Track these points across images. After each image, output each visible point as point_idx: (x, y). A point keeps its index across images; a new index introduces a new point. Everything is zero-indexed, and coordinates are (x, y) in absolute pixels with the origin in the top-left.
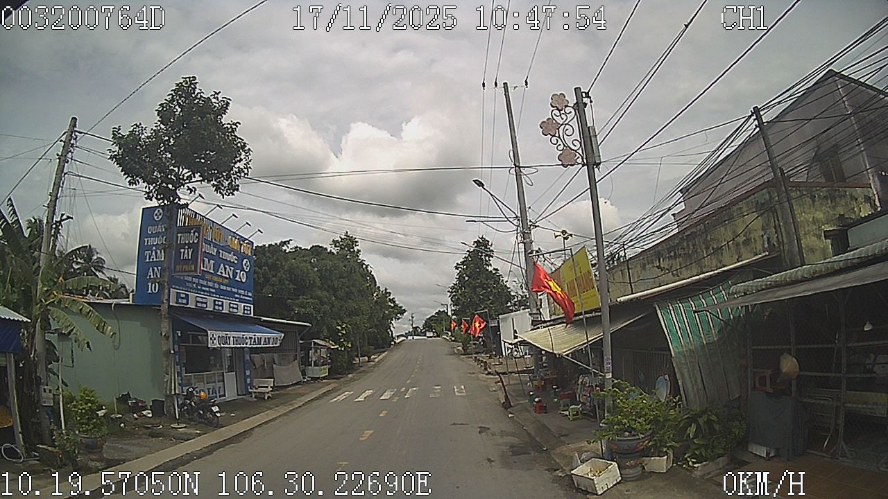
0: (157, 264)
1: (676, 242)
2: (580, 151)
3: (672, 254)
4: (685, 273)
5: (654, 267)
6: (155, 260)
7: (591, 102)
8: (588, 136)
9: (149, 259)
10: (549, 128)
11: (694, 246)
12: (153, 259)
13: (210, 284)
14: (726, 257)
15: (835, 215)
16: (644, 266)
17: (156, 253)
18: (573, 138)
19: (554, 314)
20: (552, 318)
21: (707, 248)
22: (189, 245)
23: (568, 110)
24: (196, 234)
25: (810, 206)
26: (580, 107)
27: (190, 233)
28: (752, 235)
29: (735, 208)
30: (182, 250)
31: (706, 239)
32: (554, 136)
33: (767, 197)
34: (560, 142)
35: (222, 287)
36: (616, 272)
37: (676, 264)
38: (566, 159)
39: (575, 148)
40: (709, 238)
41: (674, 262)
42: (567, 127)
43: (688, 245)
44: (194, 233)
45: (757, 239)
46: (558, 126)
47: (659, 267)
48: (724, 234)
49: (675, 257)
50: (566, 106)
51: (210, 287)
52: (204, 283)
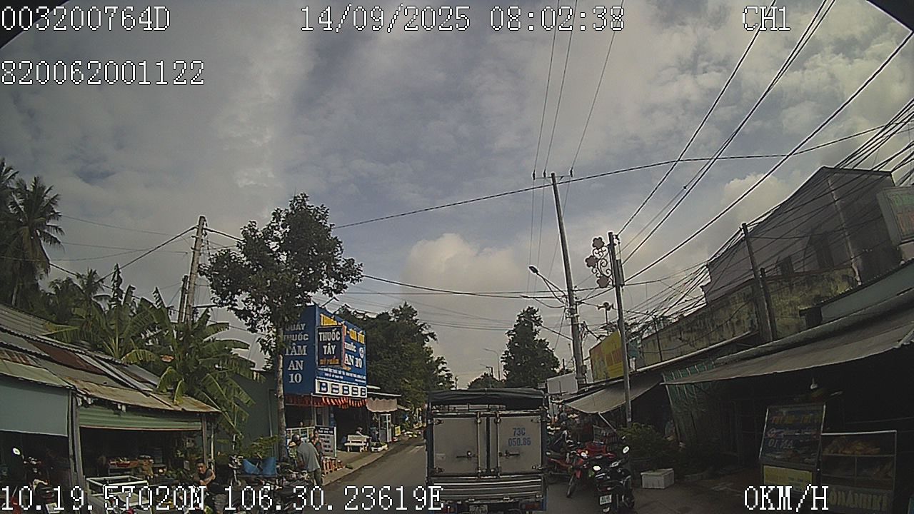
0: (299, 358)
1: (693, 319)
2: (611, 277)
3: (690, 329)
4: (700, 344)
5: (677, 338)
6: (296, 354)
7: (619, 243)
8: (616, 266)
9: (290, 353)
10: (591, 262)
11: (704, 323)
12: (294, 353)
13: (340, 372)
14: (726, 333)
15: (811, 296)
16: (670, 337)
17: (297, 349)
18: (607, 269)
19: (597, 379)
20: (596, 382)
21: (713, 326)
22: (332, 343)
23: (604, 248)
24: (338, 333)
25: (788, 293)
26: (611, 246)
27: (332, 332)
28: (742, 318)
29: (730, 297)
30: (325, 347)
31: (712, 319)
32: (594, 267)
33: (750, 289)
34: (598, 272)
35: (348, 374)
36: (649, 341)
37: (693, 336)
38: (603, 282)
39: (608, 275)
40: (714, 318)
41: (690, 334)
42: (603, 260)
43: (700, 323)
44: (336, 332)
45: (745, 320)
46: (597, 260)
47: (680, 339)
48: (723, 315)
49: (691, 332)
50: (603, 246)
51: (339, 375)
52: (335, 371)
